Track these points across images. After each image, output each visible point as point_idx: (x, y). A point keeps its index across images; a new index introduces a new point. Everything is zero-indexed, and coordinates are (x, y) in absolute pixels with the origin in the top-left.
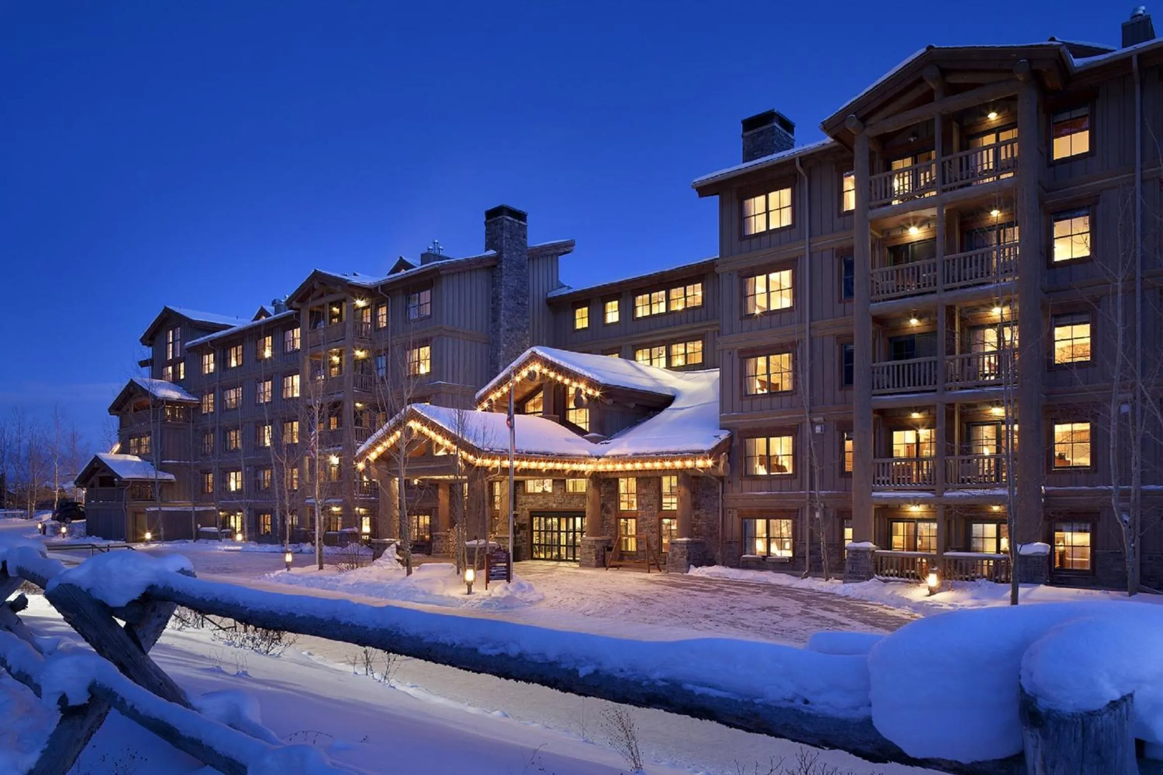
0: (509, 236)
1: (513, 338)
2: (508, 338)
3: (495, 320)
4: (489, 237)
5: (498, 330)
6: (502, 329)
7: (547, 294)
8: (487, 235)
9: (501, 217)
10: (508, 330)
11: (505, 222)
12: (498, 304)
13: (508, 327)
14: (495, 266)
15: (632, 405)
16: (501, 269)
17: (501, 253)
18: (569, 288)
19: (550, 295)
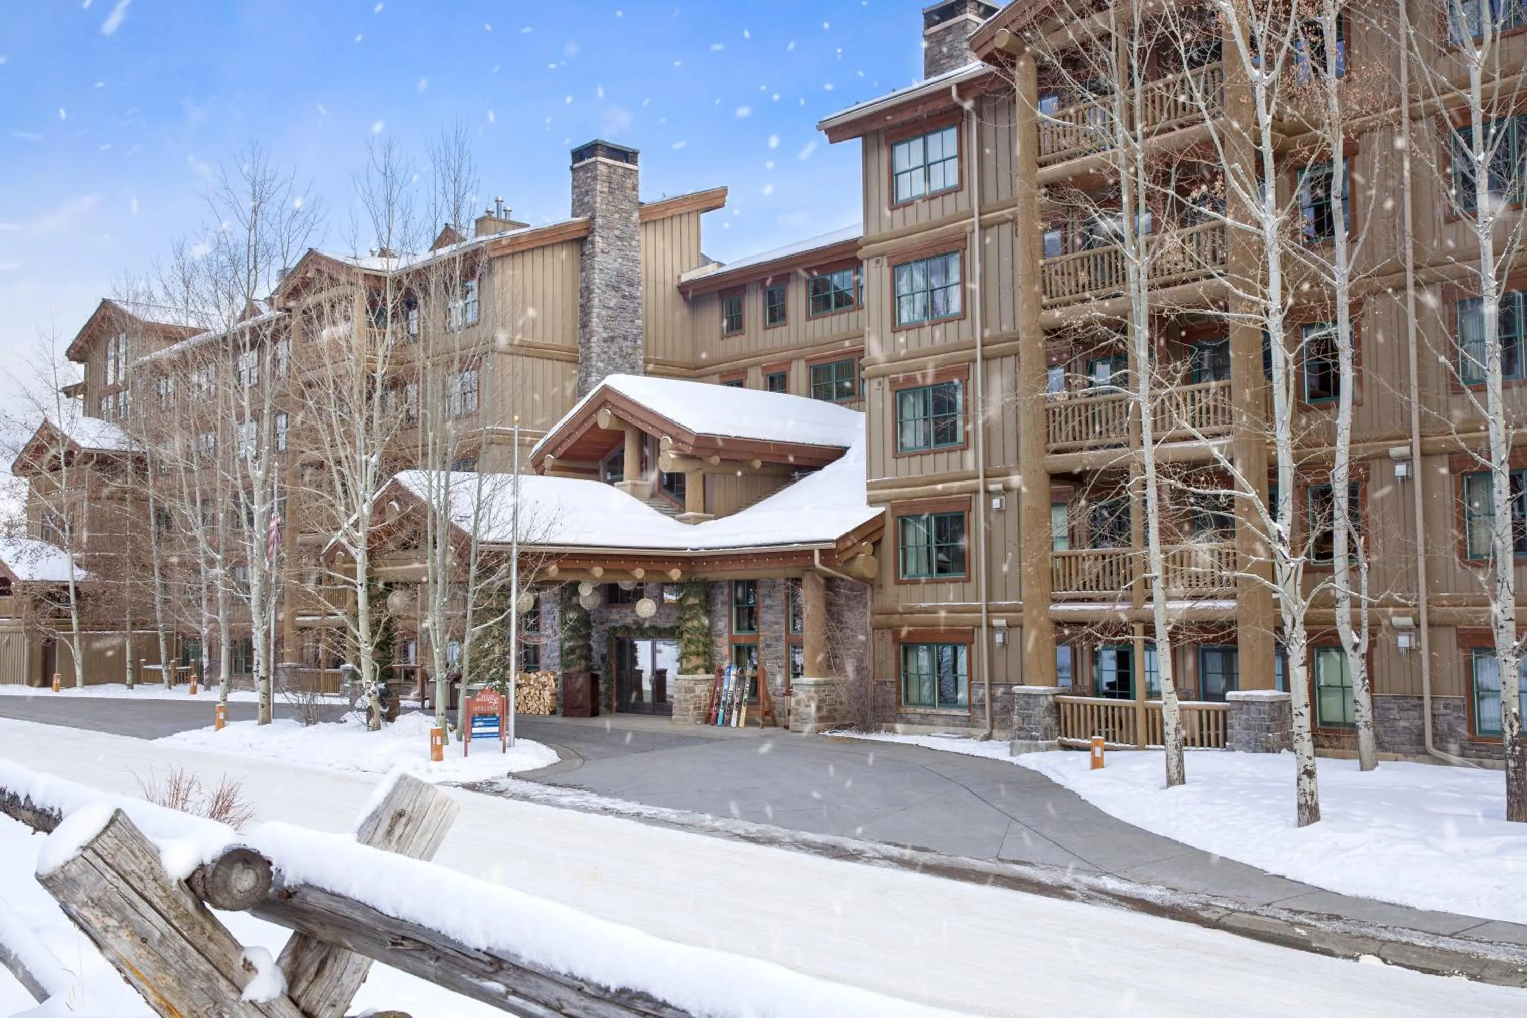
0: (606, 190)
1: (615, 353)
2: (605, 353)
3: (585, 325)
4: (577, 191)
5: (589, 341)
6: (594, 339)
7: (679, 277)
8: (574, 187)
9: (593, 160)
10: (605, 341)
11: (600, 167)
12: (590, 300)
13: (605, 335)
14: (585, 238)
15: (758, 464)
16: (593, 243)
17: (592, 218)
18: (721, 265)
19: (685, 278)
